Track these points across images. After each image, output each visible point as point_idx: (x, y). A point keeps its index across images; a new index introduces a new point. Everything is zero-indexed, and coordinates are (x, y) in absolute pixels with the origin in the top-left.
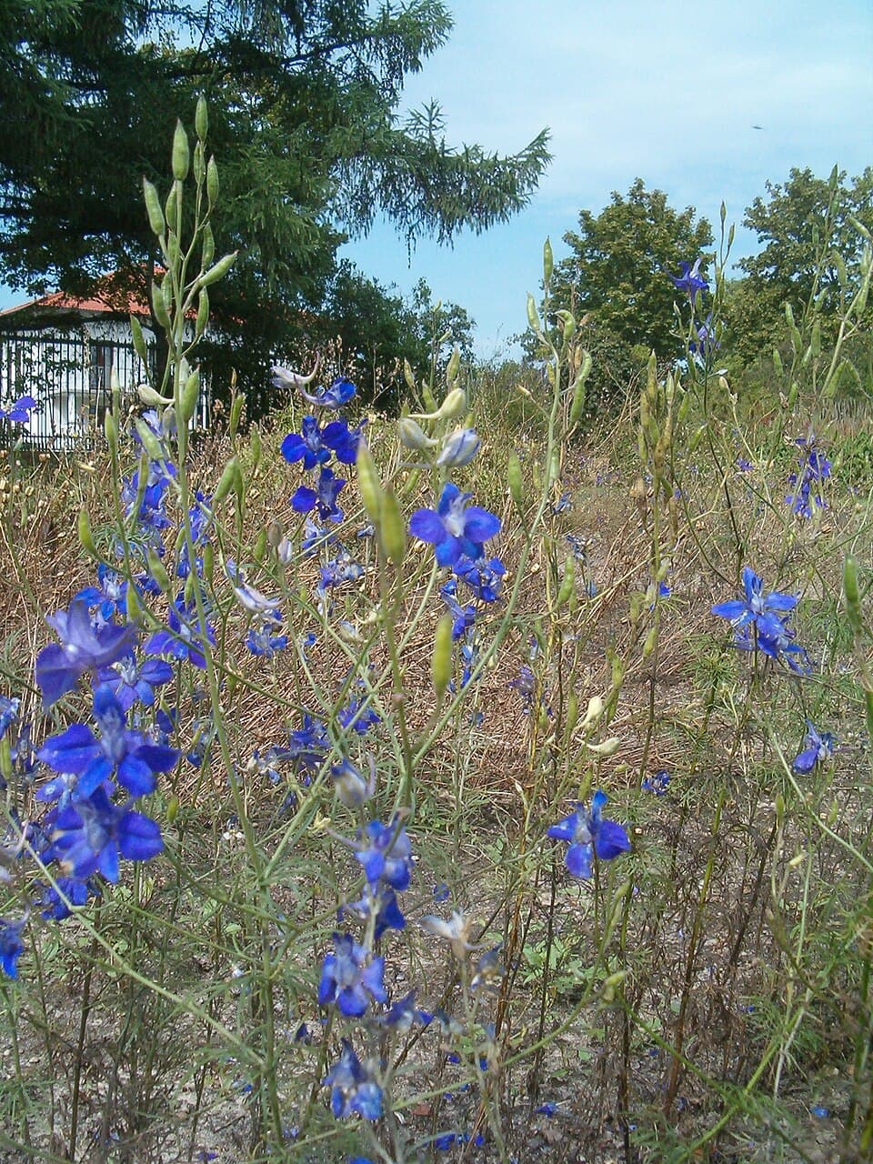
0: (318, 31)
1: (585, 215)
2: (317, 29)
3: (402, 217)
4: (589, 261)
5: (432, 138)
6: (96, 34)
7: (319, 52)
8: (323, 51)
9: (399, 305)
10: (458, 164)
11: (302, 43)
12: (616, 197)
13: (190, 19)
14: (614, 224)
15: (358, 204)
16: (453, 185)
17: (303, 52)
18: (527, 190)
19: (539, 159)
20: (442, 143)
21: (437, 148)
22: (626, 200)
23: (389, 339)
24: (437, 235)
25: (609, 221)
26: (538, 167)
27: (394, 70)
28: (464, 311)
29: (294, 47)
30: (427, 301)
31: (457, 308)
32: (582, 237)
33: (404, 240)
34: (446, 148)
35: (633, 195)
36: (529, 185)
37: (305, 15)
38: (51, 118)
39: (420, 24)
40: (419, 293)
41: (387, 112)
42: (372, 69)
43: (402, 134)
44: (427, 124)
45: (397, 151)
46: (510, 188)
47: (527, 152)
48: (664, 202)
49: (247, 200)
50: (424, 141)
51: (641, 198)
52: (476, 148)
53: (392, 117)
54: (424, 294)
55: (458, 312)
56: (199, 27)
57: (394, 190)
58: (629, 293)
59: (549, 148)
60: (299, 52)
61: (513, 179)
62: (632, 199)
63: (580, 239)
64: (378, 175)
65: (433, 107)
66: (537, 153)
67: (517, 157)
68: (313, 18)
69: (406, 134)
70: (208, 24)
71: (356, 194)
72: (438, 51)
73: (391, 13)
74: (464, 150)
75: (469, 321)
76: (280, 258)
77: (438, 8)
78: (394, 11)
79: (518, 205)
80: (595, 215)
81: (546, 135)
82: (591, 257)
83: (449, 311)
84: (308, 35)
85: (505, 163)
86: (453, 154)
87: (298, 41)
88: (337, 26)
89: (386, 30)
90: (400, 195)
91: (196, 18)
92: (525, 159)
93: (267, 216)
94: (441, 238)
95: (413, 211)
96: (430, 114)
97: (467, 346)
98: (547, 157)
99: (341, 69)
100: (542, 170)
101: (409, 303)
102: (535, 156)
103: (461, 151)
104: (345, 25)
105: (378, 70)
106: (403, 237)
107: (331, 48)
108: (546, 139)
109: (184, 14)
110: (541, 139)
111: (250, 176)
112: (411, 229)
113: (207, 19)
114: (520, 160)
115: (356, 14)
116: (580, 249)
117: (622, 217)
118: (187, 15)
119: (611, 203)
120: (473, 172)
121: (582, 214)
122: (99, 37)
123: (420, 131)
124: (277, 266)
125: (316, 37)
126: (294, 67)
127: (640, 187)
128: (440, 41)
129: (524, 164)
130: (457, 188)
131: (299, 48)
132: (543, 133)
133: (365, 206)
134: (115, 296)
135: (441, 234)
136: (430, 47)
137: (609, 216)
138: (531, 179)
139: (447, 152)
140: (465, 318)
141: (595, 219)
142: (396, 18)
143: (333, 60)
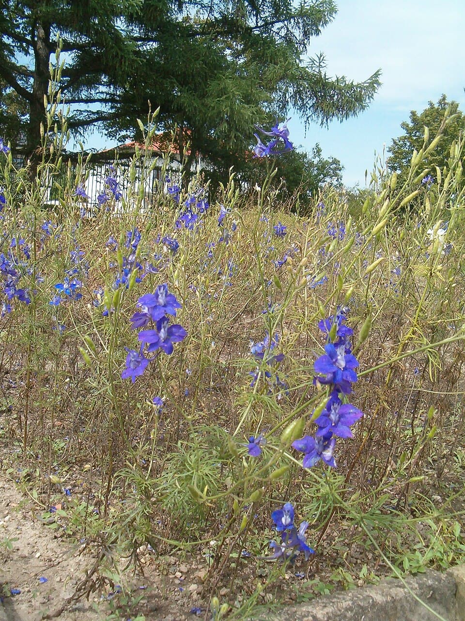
0: (267, 14)
1: (413, 113)
2: (267, 12)
3: (304, 112)
4: (415, 138)
5: (320, 72)
6: (151, 16)
7: (267, 25)
8: (269, 24)
9: (305, 156)
10: (332, 86)
11: (259, 20)
12: (431, 104)
13: (202, 7)
14: (429, 118)
15: (280, 105)
16: (330, 96)
17: (259, 25)
18: (367, 101)
19: (375, 85)
20: (325, 75)
21: (322, 77)
22: (436, 106)
23: (297, 173)
24: (320, 122)
25: (426, 117)
26: (374, 89)
27: (306, 34)
28: (339, 162)
29: (255, 22)
30: (320, 155)
31: (335, 159)
32: (411, 125)
33: (304, 124)
34: (327, 77)
35: (440, 103)
36: (369, 98)
37: (260, 6)
38: (125, 58)
39: (320, 11)
40: (316, 151)
41: (299, 58)
42: (295, 34)
43: (305, 69)
44: (318, 64)
45: (302, 78)
46: (359, 99)
47: (369, 81)
48: (457, 108)
49: (222, 101)
50: (316, 73)
51: (444, 105)
52: (343, 78)
53: (300, 61)
54: (318, 151)
55: (336, 162)
56: (207, 11)
57: (300, 97)
58: (434, 156)
59: (381, 79)
60: (257, 24)
61: (361, 94)
62: (439, 106)
63: (410, 126)
64: (291, 90)
65: (321, 56)
66: (374, 82)
67: (364, 83)
68: (264, 7)
69: (307, 69)
70: (211, 9)
71: (280, 99)
72: (329, 25)
73: (305, 5)
74: (336, 79)
75: (341, 166)
76: (237, 130)
77: (330, 3)
78: (307, 4)
79: (363, 108)
80: (419, 114)
81: (379, 73)
82: (415, 136)
83: (331, 161)
84: (261, 16)
85: (357, 86)
86: (330, 80)
87: (257, 19)
88: (277, 11)
89: (302, 14)
90: (303, 100)
91: (205, 7)
92: (368, 85)
93: (231, 109)
94: (322, 123)
95: (309, 109)
96: (320, 60)
97: (340, 180)
98: (379, 84)
99: (278, 34)
100: (376, 91)
101: (310, 156)
102: (373, 83)
103: (334, 79)
104: (281, 11)
105: (298, 34)
106: (303, 122)
107: (274, 22)
108: (379, 75)
109: (199, 4)
110: (377, 75)
111: (225, 88)
112: (308, 118)
113: (211, 7)
114: (365, 85)
115: (287, 5)
116: (409, 131)
117: (433, 115)
118: (201, 4)
119: (428, 107)
120: (340, 90)
121: (411, 113)
122: (152, 18)
123: (314, 69)
124: (235, 134)
125: (266, 17)
126: (255, 32)
127: (444, 99)
128: (330, 20)
129: (367, 87)
130: (332, 97)
131: (257, 22)
132: (378, 71)
133: (284, 106)
134: (163, 144)
135: (322, 121)
136: (326, 22)
137: (426, 114)
138: (370, 95)
139: (327, 79)
140: (339, 165)
141: (419, 115)
142: (308, 8)
143: (275, 29)
